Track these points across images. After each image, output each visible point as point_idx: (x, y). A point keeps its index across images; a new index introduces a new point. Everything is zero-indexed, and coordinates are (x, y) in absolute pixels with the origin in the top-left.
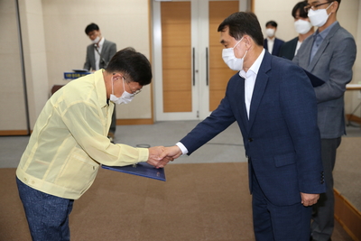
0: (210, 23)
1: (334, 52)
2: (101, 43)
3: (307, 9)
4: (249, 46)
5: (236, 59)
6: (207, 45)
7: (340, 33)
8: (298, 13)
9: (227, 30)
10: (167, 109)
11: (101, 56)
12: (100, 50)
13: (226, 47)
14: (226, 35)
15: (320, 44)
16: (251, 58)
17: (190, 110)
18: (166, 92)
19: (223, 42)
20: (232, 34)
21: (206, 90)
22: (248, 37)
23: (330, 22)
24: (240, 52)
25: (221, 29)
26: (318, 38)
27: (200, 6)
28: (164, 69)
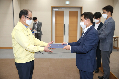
0: (69, 17)
4: (89, 22)
6: (68, 24)
10: (56, 42)
12: (37, 25)
18: (56, 37)
21: (68, 37)
27: (66, 12)
28: (56, 30)
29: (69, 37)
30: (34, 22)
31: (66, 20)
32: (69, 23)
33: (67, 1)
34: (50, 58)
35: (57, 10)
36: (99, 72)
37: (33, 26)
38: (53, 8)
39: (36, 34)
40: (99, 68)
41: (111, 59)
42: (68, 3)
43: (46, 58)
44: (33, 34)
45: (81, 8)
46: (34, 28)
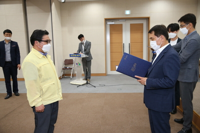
0: (131, 33)
2: (85, 42)
4: (163, 40)
5: (157, 46)
8: (170, 30)
9: (153, 33)
10: (112, 69)
11: (85, 47)
12: (84, 45)
13: (153, 40)
18: (112, 62)
19: (151, 38)
20: (156, 35)
22: (163, 36)
25: (150, 32)
27: (126, 26)
28: (111, 52)
30: (80, 42)
31: (126, 37)
32: (131, 41)
33: (128, 10)
34: (105, 92)
35: (113, 23)
36: (177, 112)
37: (79, 48)
38: (107, 20)
39: (83, 58)
40: (177, 106)
41: (194, 93)
42: (128, 12)
43: (98, 92)
44: (80, 58)
45: (148, 19)
46: (80, 50)
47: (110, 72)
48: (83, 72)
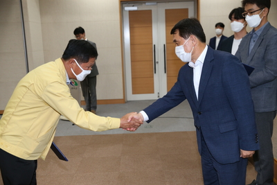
0: (166, 26)
1: (267, 46)
3: (244, 15)
4: (194, 43)
5: (186, 54)
6: (165, 43)
7: (271, 31)
8: (233, 16)
9: (178, 32)
10: (135, 92)
13: (178, 45)
14: (177, 36)
15: (256, 40)
16: (197, 52)
17: (152, 92)
18: (133, 78)
19: (175, 41)
20: (181, 35)
21: (164, 77)
22: (194, 37)
23: (263, 23)
24: (189, 48)
25: (173, 32)
26: (254, 36)
29: (168, 77)
38: (123, 3)
47: (131, 97)
48: (83, 99)
